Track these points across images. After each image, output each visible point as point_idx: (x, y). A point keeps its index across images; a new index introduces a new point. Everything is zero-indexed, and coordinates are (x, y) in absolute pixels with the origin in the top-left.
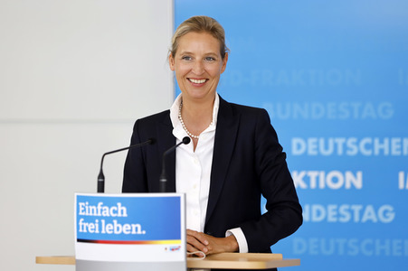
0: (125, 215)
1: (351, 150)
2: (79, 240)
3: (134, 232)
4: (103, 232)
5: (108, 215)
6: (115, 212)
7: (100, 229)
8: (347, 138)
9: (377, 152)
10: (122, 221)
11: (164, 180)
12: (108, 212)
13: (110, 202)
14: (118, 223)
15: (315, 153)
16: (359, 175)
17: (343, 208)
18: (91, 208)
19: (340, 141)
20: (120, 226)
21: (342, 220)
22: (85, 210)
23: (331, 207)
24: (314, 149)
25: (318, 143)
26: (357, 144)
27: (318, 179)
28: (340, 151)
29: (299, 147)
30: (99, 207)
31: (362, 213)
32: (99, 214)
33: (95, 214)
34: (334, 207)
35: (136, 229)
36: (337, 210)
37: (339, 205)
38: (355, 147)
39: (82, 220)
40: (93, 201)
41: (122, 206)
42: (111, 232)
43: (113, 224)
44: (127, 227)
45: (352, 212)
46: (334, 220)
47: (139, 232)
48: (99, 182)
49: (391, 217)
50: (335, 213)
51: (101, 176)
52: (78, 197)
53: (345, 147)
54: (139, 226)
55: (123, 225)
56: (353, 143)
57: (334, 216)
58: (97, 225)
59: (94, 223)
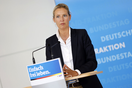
0: (43, 69)
1: (119, 36)
2: (31, 80)
3: (47, 73)
4: (37, 76)
5: (38, 70)
6: (40, 69)
7: (36, 75)
8: (117, 33)
9: (127, 35)
10: (42, 71)
11: (52, 55)
12: (37, 69)
13: (38, 66)
14: (41, 72)
15: (109, 40)
16: (124, 43)
17: (121, 55)
18: (32, 69)
19: (115, 34)
20: (42, 72)
21: (122, 58)
22: (30, 70)
23: (117, 55)
24: (108, 39)
25: (109, 37)
26: (121, 34)
27: (111, 47)
28: (116, 37)
29: (103, 39)
30: (35, 68)
31: (127, 55)
32: (35, 71)
33: (34, 71)
34: (118, 55)
35: (47, 72)
36: (119, 56)
37: (120, 54)
38: (120, 35)
39: (30, 73)
40: (32, 67)
41: (41, 66)
42: (40, 75)
43: (40, 72)
44: (44, 72)
45: (124, 55)
46: (119, 59)
47: (48, 73)
48: (33, 61)
50: (119, 57)
51: (33, 59)
52: (28, 67)
53: (117, 36)
54: (48, 71)
55: (43, 72)
56: (119, 34)
57: (119, 58)
58: (35, 74)
59: (34, 73)
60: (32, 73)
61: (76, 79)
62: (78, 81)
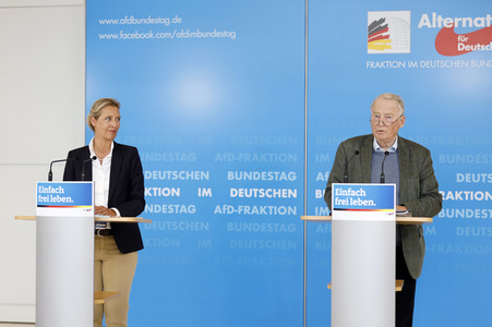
0: (63, 192)
2: (38, 206)
3: (67, 201)
4: (51, 201)
6: (58, 191)
10: (61, 195)
12: (54, 191)
13: (55, 186)
14: (59, 196)
18: (45, 189)
20: (60, 198)
22: (42, 190)
30: (50, 189)
32: (49, 192)
33: (47, 192)
38: (177, 175)
39: (40, 195)
40: (46, 185)
41: (62, 188)
42: (55, 201)
43: (57, 197)
44: (64, 198)
47: (70, 201)
48: (49, 176)
49: (194, 210)
51: (51, 173)
54: (70, 198)
58: (48, 198)
60: (43, 195)
61: (105, 223)
62: (109, 227)
